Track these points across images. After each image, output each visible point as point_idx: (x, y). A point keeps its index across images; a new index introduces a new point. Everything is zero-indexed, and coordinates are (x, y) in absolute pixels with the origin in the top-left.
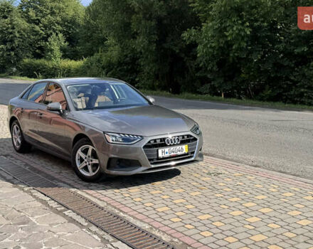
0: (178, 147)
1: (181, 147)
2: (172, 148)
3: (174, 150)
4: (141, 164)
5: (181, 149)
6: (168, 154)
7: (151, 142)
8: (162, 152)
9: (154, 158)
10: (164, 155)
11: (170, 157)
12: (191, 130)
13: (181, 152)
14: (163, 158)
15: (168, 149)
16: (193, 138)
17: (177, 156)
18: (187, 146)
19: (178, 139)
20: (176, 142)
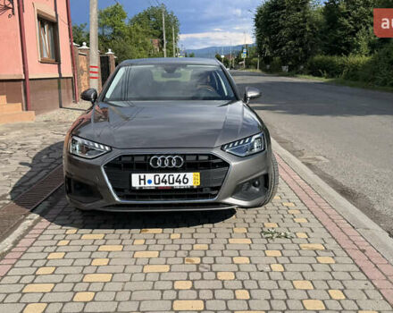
0: (176, 175)
1: (182, 175)
2: (162, 175)
3: (167, 178)
4: (102, 194)
5: (184, 178)
6: (153, 185)
7: (123, 159)
8: (140, 180)
9: (124, 189)
10: (142, 185)
11: (157, 190)
12: (222, 148)
13: (182, 184)
14: (141, 190)
15: (153, 175)
16: (219, 161)
17: (172, 190)
18: (198, 174)
19: (178, 159)
20: (174, 165)
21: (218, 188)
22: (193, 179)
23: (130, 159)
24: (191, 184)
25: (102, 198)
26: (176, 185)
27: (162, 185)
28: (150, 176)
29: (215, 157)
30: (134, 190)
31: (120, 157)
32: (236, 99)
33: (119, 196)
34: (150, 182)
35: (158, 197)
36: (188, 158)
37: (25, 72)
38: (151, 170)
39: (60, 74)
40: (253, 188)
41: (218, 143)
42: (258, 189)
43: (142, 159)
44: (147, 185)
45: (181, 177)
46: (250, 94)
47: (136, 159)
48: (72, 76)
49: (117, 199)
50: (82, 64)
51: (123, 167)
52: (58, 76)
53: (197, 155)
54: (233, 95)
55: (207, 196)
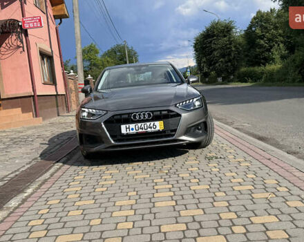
0: (148, 124)
1: (152, 123)
2: (139, 125)
3: (143, 126)
4: (104, 140)
5: (154, 125)
6: (134, 131)
7: (115, 117)
8: (127, 128)
9: (117, 135)
10: (128, 132)
11: (138, 134)
12: (176, 105)
13: (153, 129)
14: (128, 135)
15: (134, 125)
16: (174, 113)
17: (147, 133)
18: (162, 122)
19: (149, 114)
20: (147, 117)
21: (175, 130)
22: (159, 126)
23: (119, 117)
24: (158, 128)
25: (103, 143)
26: (149, 130)
27: (140, 130)
28: (132, 126)
29: (172, 111)
30: (123, 135)
31: (113, 116)
32: (182, 82)
33: (114, 140)
34: (132, 129)
35: (138, 139)
36: (155, 113)
37: (34, 90)
38: (133, 122)
39: (57, 92)
40: (197, 131)
41: (173, 103)
42: (201, 132)
43: (126, 116)
44: (131, 131)
45: (152, 125)
46: (191, 80)
47: (123, 116)
48: (65, 93)
49: (113, 142)
50: (71, 85)
51: (115, 122)
52: (55, 93)
53: (161, 111)
54: (180, 80)
55: (169, 136)
